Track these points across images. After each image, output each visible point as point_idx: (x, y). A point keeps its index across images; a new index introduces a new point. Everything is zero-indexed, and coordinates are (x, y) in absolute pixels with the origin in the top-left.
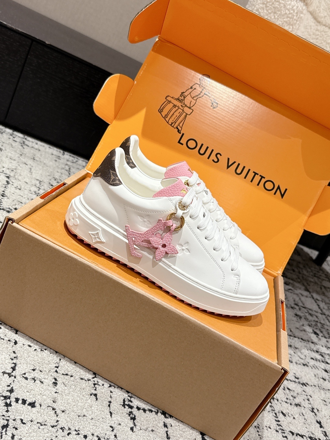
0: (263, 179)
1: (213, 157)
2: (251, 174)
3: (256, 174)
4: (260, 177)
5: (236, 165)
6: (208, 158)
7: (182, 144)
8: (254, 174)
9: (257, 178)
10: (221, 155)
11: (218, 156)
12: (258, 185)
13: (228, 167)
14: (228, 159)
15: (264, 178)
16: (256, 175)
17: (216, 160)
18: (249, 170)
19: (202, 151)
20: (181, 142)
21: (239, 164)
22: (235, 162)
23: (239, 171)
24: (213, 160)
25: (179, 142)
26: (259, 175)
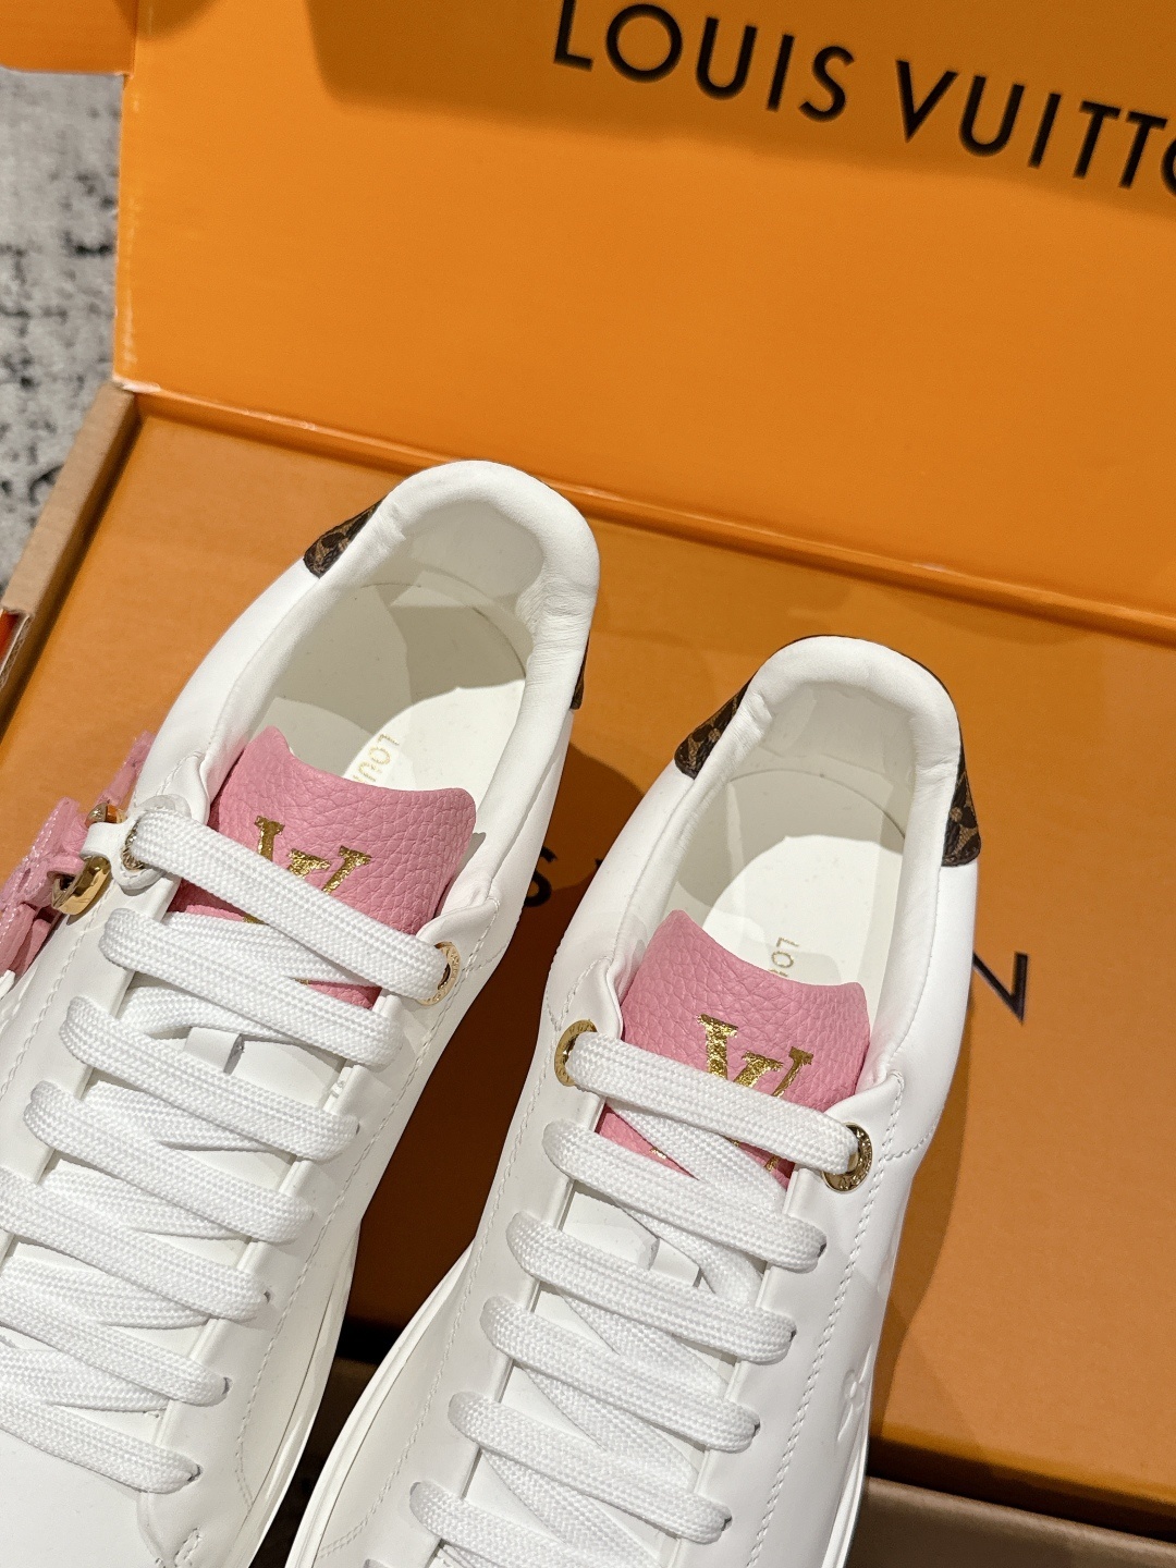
0: (1154, 132)
1: (802, 84)
2: (1071, 127)
3: (1100, 112)
4: (1135, 127)
5: (959, 93)
6: (774, 100)
7: (585, 63)
8: (1088, 117)
9: (1117, 136)
10: (847, 57)
11: (834, 66)
12: (1128, 178)
13: (913, 120)
14: (904, 69)
15: (1161, 122)
16: (1107, 122)
17: (824, 100)
18: (1054, 100)
19: (722, 72)
20: (574, 48)
21: (979, 84)
22: (949, 77)
23: (987, 127)
24: (808, 108)
25: (562, 54)
26: (1124, 115)
